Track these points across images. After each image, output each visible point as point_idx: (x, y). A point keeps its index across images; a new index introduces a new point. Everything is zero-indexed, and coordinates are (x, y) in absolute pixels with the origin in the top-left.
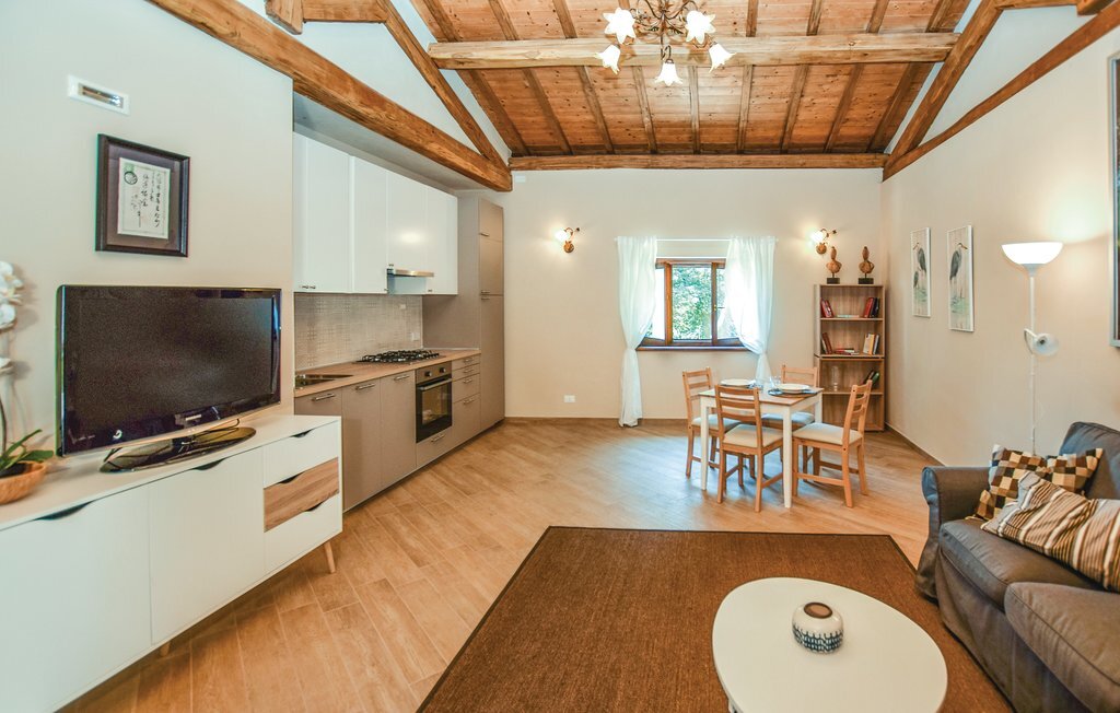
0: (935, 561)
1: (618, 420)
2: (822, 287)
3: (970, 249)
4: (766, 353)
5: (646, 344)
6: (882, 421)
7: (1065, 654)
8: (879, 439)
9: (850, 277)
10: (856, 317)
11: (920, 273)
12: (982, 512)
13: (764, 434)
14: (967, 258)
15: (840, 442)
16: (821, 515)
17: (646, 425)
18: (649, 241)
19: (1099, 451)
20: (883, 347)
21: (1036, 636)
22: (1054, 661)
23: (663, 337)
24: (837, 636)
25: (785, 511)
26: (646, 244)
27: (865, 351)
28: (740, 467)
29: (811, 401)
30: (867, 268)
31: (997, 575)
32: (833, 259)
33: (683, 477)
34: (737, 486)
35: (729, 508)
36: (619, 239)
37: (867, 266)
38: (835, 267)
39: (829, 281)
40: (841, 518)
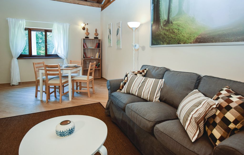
0: (110, 105)
1: (10, 83)
2: (84, 39)
3: (121, 28)
4: (67, 58)
5: (22, 57)
6: (100, 76)
7: (139, 117)
8: (99, 80)
9: (92, 37)
10: (94, 48)
11: (110, 35)
12: (121, 88)
13: (62, 79)
14: (120, 30)
15: (87, 80)
16: (81, 101)
17: (23, 84)
18: (22, 21)
19: (147, 69)
20: (101, 56)
21: (132, 116)
22: (136, 120)
23: (28, 54)
24: (72, 129)
25: (70, 101)
26: (21, 22)
27: (96, 57)
28: (55, 92)
29: (79, 69)
30: (96, 35)
31: (124, 103)
32: (87, 31)
33: (34, 97)
34: (54, 98)
35: (50, 104)
36: (8, 19)
37: (97, 34)
38: (87, 34)
39: (86, 37)
40: (87, 100)
